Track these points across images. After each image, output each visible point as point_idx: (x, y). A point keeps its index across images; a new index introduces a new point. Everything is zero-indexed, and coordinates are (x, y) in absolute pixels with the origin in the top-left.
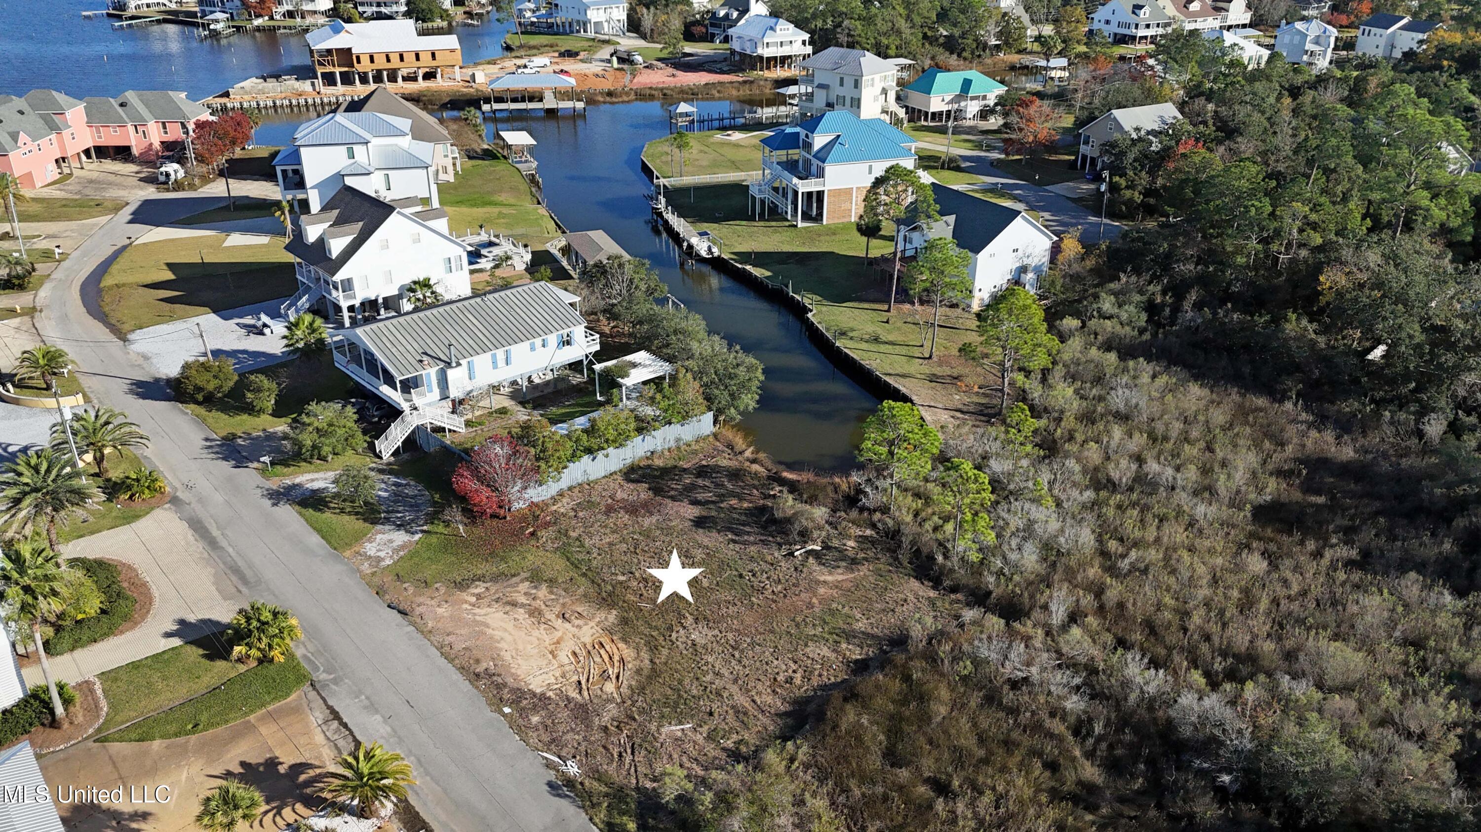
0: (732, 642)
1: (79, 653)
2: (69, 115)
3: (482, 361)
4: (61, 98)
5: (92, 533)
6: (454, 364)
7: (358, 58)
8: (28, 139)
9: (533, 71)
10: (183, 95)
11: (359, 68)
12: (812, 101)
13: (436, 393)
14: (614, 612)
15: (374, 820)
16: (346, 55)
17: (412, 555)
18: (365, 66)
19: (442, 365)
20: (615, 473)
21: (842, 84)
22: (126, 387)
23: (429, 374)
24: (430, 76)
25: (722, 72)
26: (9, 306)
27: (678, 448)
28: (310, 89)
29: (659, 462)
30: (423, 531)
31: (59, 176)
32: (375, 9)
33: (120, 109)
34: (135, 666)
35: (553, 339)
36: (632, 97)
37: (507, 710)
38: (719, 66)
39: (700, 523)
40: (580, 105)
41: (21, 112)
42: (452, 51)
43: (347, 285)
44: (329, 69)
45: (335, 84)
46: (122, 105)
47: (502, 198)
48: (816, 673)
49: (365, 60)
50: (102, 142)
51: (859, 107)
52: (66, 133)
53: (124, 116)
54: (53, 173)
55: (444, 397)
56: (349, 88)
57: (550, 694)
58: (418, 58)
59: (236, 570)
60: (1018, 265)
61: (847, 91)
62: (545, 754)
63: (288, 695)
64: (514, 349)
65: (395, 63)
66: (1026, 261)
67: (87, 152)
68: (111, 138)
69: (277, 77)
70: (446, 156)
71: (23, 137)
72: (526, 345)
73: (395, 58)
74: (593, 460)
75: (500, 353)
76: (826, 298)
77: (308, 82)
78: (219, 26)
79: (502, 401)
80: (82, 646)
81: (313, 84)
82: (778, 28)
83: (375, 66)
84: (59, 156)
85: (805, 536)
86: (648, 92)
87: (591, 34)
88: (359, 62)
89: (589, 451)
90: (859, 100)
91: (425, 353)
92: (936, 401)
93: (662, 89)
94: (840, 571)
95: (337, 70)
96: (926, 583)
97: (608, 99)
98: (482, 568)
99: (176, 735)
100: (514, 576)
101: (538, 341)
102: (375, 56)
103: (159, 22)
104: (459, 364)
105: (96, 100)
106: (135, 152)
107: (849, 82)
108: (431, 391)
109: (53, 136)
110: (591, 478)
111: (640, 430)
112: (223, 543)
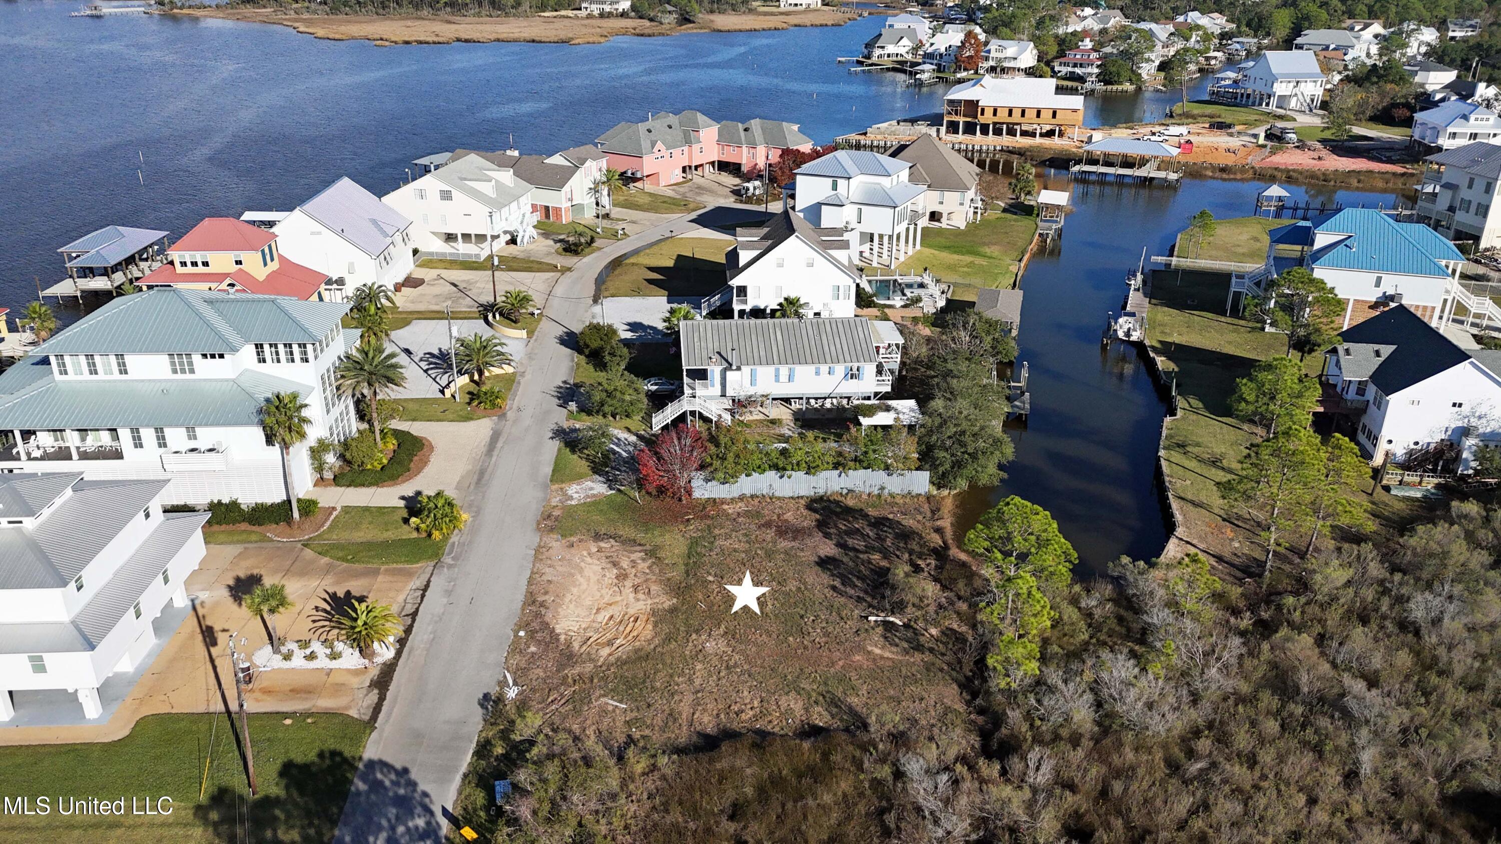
0: (732, 663)
1: (351, 490)
2: (702, 133)
3: (765, 373)
4: (701, 118)
5: (438, 421)
6: (734, 367)
7: (983, 110)
8: (663, 148)
9: (1161, 139)
10: (795, 127)
11: (982, 119)
12: (1434, 202)
13: (717, 390)
14: (675, 600)
15: (367, 661)
16: (972, 106)
17: (595, 504)
18: (987, 118)
19: (725, 365)
20: (802, 497)
21: (1470, 186)
22: (560, 333)
23: (713, 371)
24: (1050, 134)
25: (1390, 161)
26: (554, 262)
27: (879, 496)
28: (934, 134)
29: (850, 502)
30: (619, 490)
31: (682, 180)
32: (1070, 69)
33: (742, 133)
34: (367, 509)
35: (840, 370)
36: (1250, 175)
37: (522, 633)
38: (1388, 154)
39: (824, 563)
40: (1173, 176)
41: (670, 127)
42: (1075, 111)
43: (742, 291)
44: (954, 118)
45: (974, 134)
46: (746, 130)
47: (987, 250)
48: (770, 718)
49: (989, 113)
50: (725, 158)
51: (1485, 215)
52: (696, 147)
53: (743, 138)
54: (678, 175)
55: (723, 395)
56: (968, 137)
57: (562, 638)
58: (1038, 115)
59: (482, 473)
60: (1460, 424)
61: (1473, 195)
62: (508, 675)
63: (417, 562)
64: (799, 369)
65: (1016, 117)
66: (1474, 422)
67: (713, 163)
68: (730, 156)
69: (913, 121)
70: (962, 204)
71: (659, 145)
72: (811, 368)
73: (1017, 114)
74: (781, 477)
75: (784, 370)
76: (1207, 407)
77: (934, 129)
78: (924, 77)
79: (783, 413)
80: (356, 486)
81: (938, 131)
82: (1472, 117)
83: (996, 119)
84: (687, 164)
85: (898, 607)
86: (1270, 172)
87: (1273, 107)
88: (982, 114)
89: (775, 467)
90: (1487, 208)
91: (719, 353)
92: (1202, 539)
93: (1288, 171)
94: (894, 649)
95: (961, 120)
96: (964, 694)
97: (1218, 174)
98: (627, 532)
99: (338, 559)
100: (640, 545)
101: (824, 368)
102: (999, 110)
103: (888, 69)
104: (739, 369)
105: (729, 123)
106: (744, 169)
107: (1480, 185)
108: (713, 386)
109: (686, 148)
110: (777, 494)
111: (836, 466)
112: (495, 453)
